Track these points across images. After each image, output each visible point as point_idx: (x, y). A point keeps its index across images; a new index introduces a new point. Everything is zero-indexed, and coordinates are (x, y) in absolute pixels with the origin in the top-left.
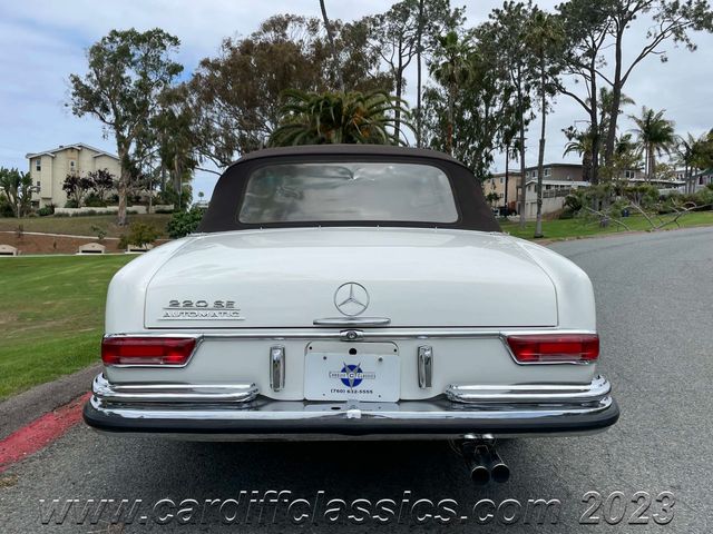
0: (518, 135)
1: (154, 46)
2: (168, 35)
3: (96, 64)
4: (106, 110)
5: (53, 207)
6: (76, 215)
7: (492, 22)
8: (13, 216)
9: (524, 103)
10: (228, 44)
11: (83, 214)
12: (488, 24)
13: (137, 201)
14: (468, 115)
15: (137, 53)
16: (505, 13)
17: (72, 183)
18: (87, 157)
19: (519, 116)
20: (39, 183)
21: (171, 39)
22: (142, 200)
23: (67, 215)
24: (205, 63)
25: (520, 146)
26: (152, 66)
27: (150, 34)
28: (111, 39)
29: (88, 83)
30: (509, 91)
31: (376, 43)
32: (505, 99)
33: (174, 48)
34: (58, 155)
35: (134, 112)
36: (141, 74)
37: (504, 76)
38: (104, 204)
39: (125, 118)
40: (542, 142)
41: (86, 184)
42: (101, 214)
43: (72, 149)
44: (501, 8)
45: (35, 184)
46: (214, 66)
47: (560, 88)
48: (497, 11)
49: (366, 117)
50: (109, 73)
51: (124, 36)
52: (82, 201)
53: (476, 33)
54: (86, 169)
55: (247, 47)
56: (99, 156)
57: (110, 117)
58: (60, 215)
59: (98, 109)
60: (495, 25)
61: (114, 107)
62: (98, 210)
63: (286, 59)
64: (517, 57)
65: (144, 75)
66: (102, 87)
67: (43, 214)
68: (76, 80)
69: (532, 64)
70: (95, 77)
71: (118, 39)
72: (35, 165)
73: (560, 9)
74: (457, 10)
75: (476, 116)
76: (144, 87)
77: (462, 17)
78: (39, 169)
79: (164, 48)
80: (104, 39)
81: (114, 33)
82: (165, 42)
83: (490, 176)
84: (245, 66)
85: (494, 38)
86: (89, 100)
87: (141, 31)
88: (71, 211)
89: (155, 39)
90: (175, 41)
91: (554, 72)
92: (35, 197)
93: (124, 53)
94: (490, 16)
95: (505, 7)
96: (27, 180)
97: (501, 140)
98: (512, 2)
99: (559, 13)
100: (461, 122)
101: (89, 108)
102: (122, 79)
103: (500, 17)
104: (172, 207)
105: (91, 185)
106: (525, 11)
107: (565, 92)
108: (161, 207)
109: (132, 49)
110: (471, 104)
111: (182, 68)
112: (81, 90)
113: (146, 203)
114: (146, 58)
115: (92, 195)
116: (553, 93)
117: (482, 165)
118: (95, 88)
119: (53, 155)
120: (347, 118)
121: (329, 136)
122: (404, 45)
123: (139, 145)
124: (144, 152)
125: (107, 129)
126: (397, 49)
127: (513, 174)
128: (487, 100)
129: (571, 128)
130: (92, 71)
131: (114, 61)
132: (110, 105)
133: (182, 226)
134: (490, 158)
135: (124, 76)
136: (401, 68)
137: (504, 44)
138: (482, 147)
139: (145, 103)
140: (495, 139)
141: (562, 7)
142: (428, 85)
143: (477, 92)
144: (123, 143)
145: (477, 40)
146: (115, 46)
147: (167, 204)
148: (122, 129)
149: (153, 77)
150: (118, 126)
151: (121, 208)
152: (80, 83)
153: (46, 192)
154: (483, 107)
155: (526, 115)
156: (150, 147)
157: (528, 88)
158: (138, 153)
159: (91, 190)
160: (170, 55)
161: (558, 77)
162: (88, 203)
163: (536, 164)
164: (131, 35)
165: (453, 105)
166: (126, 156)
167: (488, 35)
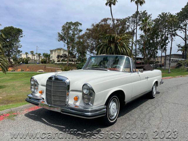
0: (165, 47)
1: (76, 26)
2: (79, 23)
3: (63, 30)
4: (65, 40)
5: (54, 62)
6: (59, 64)
7: (158, 18)
8: (46, 63)
9: (167, 38)
10: (93, 25)
11: (60, 64)
12: (157, 18)
13: (72, 61)
14: (151, 41)
16: (162, 15)
17: (58, 57)
18: (62, 51)
19: (165, 42)
20: (52, 56)
21: (80, 24)
22: (73, 60)
23: (57, 64)
24: (87, 29)
25: (165, 49)
26: (76, 30)
27: (75, 23)
28: (66, 24)
29: (62, 34)
30: (162, 35)
31: (128, 24)
32: (162, 37)
33: (80, 26)
34: (56, 50)
35: (71, 41)
36: (73, 32)
37: (161, 31)
38: (65, 61)
39: (69, 42)
40: (171, 48)
41: (61, 57)
42: (64, 63)
43: (59, 49)
44: (161, 14)
45: (51, 56)
46: (90, 30)
48: (160, 15)
49: (121, 41)
50: (66, 32)
51: (69, 23)
52: (61, 61)
53: (154, 21)
54: (62, 53)
55: (98, 26)
56: (64, 51)
57: (66, 42)
58: (56, 64)
59: (64, 40)
60: (159, 19)
61: (67, 39)
62: (64, 62)
63: (106, 28)
64: (165, 27)
66: (65, 35)
67: (52, 63)
68: (59, 33)
69: (169, 28)
70: (63, 33)
72: (51, 52)
73: (177, 14)
74: (149, 15)
75: (153, 41)
76: (74, 35)
77: (151, 17)
78: (52, 53)
79: (78, 26)
80: (65, 24)
81: (67, 23)
82: (79, 24)
83: (157, 57)
84: (96, 30)
85: (159, 22)
86: (62, 38)
87: (73, 22)
88: (58, 63)
89: (77, 24)
90: (81, 24)
91: (175, 30)
92: (51, 59)
93: (70, 27)
94: (158, 16)
95: (162, 14)
96: (49, 56)
97: (160, 48)
98: (164, 13)
100: (150, 43)
101: (62, 40)
102: (69, 33)
103: (161, 16)
104: (80, 62)
105: (63, 57)
106: (167, 15)
107: (178, 36)
108: (77, 62)
110: (152, 39)
111: (82, 30)
112: (60, 36)
113: (74, 61)
114: (74, 28)
115: (63, 59)
116: (174, 36)
117: (155, 54)
119: (55, 50)
120: (116, 41)
121: (111, 45)
122: (135, 24)
123: (72, 48)
124: (73, 50)
125: (65, 44)
126: (133, 25)
127: (163, 56)
128: (157, 38)
129: (179, 45)
130: (63, 31)
131: (67, 29)
133: (80, 67)
134: (157, 52)
135: (69, 32)
136: (134, 30)
137: (161, 23)
138: (155, 49)
139: (74, 39)
140: (158, 48)
143: (154, 36)
144: (68, 47)
145: (154, 23)
146: (67, 26)
147: (79, 61)
148: (69, 45)
149: (76, 33)
150: (68, 44)
151: (68, 62)
153: (53, 59)
154: (155, 39)
155: (167, 41)
156: (75, 49)
157: (168, 35)
158: (71, 50)
159: (62, 58)
160: (80, 27)
161: (176, 32)
162: (62, 61)
163: (169, 54)
164: (71, 23)
165: (148, 39)
166: (69, 51)
167: (158, 21)
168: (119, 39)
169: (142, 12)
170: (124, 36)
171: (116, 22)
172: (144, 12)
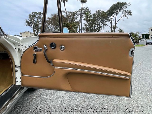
1: (39, 15)
3: (30, 17)
4: (31, 25)
7: (96, 13)
9: (101, 27)
10: (52, 15)
12: (95, 13)
14: (91, 28)
15: (37, 16)
16: (98, 11)
18: (29, 33)
19: (100, 29)
24: (48, 18)
27: (39, 13)
28: (32, 13)
29: (29, 21)
30: (98, 25)
31: (77, 16)
32: (98, 26)
34: (25, 33)
35: (36, 26)
36: (37, 19)
37: (97, 22)
39: (35, 27)
43: (27, 32)
46: (50, 19)
47: (106, 24)
48: (97, 11)
49: (72, 27)
50: (32, 19)
51: (34, 13)
54: (29, 35)
55: (55, 15)
56: (31, 33)
57: (32, 27)
59: (30, 25)
61: (33, 25)
64: (100, 19)
65: (38, 20)
66: (31, 22)
68: (26, 20)
69: (102, 20)
70: (30, 20)
71: (33, 13)
72: (21, 34)
74: (90, 10)
75: (93, 28)
76: (38, 22)
77: (91, 12)
81: (33, 12)
82: (41, 14)
87: (38, 12)
91: (106, 22)
93: (35, 16)
99: (107, 12)
100: (90, 30)
101: (29, 25)
103: (97, 12)
106: (101, 11)
109: (36, 15)
110: (92, 27)
114: (38, 17)
116: (105, 25)
118: (30, 22)
119: (24, 33)
123: (37, 31)
125: (31, 29)
126: (80, 17)
128: (95, 26)
129: (108, 31)
131: (33, 17)
132: (32, 25)
135: (35, 20)
136: (80, 20)
137: (98, 17)
139: (38, 24)
141: (107, 11)
142: (85, 23)
143: (93, 25)
144: (34, 31)
145: (93, 16)
146: (33, 15)
149: (39, 20)
150: (33, 28)
152: (27, 21)
154: (94, 27)
155: (101, 29)
156: (39, 32)
157: (101, 24)
158: (37, 33)
164: (36, 13)
165: (89, 27)
166: (35, 33)
167: (95, 15)
168: (70, 25)
169: (86, 8)
170: (74, 24)
171: (68, 14)
172: (87, 8)
